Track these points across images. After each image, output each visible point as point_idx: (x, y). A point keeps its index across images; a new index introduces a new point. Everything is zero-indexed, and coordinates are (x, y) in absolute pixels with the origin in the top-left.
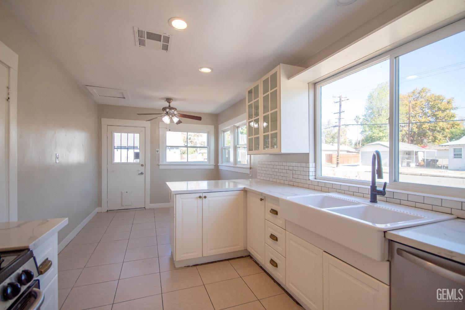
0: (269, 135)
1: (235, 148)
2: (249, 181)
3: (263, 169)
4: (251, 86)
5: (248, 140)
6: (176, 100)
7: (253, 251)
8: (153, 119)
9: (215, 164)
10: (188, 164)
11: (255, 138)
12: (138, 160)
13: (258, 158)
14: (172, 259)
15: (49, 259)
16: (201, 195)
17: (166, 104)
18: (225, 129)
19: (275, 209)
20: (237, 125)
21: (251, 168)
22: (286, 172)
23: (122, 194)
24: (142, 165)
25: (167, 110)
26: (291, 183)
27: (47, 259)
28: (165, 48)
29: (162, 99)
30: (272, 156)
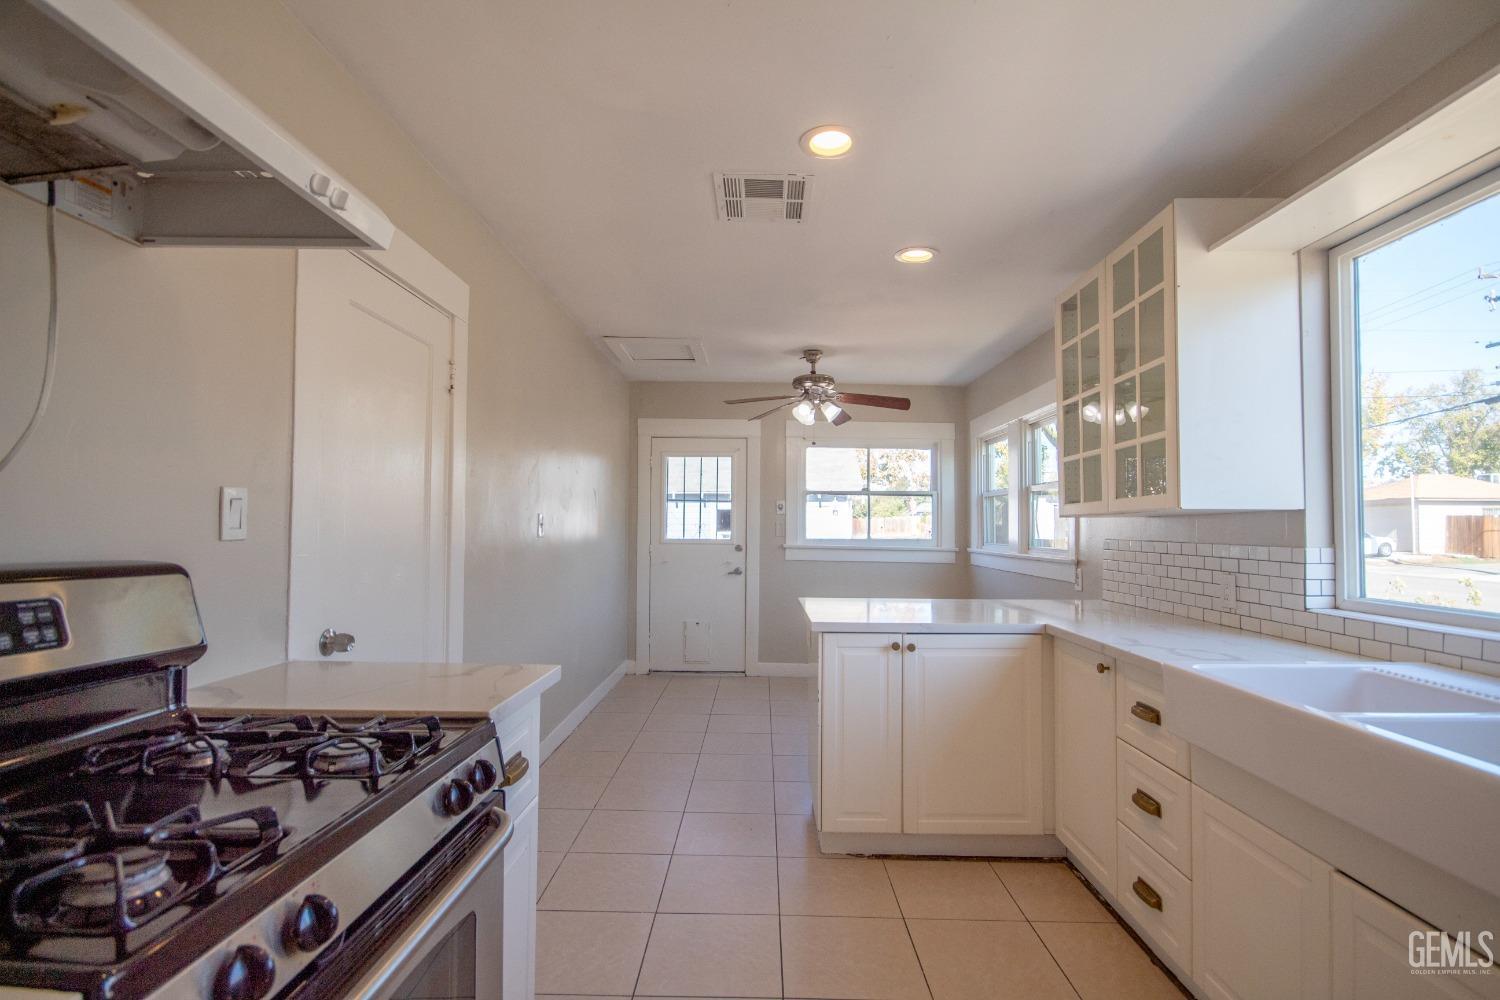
0: (1135, 447)
1: (1026, 496)
2: (1073, 608)
3: (1124, 566)
4: (1071, 286)
5: (1063, 467)
6: (833, 352)
7: (1080, 847)
8: (765, 415)
9: (957, 549)
10: (870, 546)
11: (1084, 460)
12: (729, 533)
13: (1103, 529)
14: (812, 827)
15: (523, 755)
16: (898, 639)
17: (804, 367)
18: (989, 436)
19: (1152, 705)
20: (1031, 417)
21: (1078, 563)
22: (1210, 580)
23: (685, 628)
24: (738, 548)
25: (806, 385)
26: (1233, 620)
27: (519, 754)
28: (795, 212)
29: (793, 352)
30: (1153, 520)
